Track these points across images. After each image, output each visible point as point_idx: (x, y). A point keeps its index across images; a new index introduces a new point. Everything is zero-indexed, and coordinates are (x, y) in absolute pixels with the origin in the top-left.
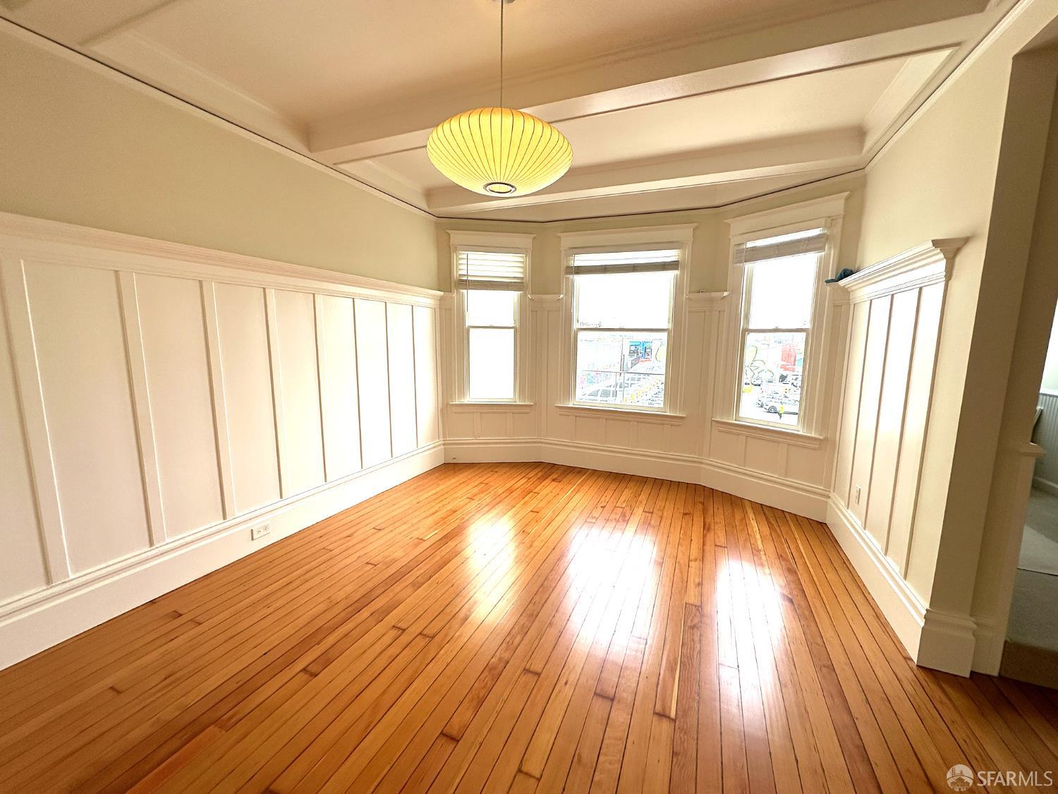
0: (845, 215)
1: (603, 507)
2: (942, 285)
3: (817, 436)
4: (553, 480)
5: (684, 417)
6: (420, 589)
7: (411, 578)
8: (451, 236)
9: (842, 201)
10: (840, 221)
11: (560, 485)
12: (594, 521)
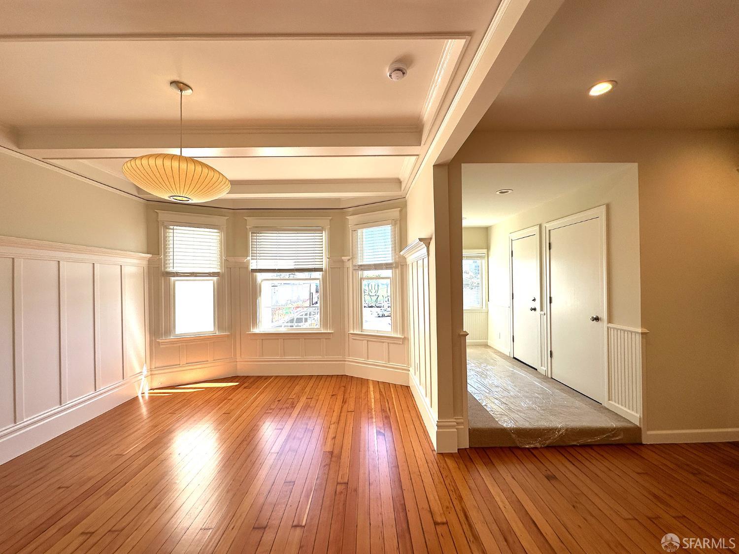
0: (400, 219)
1: (279, 401)
2: (427, 258)
3: (401, 337)
4: (245, 388)
5: (332, 333)
6: (113, 496)
7: (105, 490)
8: (160, 215)
9: (398, 213)
10: (398, 222)
11: (249, 391)
12: (271, 411)
